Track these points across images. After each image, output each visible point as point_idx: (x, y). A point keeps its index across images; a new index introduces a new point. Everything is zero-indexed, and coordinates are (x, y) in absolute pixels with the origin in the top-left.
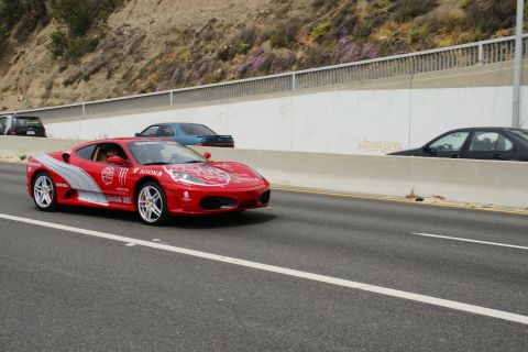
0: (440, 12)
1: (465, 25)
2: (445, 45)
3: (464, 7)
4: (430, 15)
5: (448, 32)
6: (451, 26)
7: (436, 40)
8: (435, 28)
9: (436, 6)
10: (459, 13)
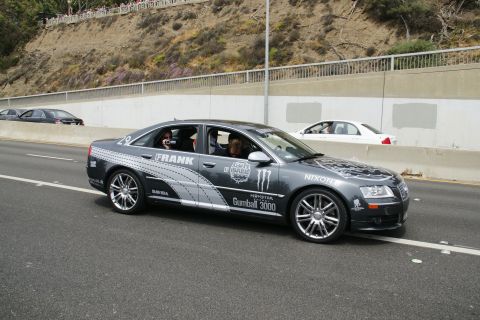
0: (227, 53)
1: (240, 61)
2: (229, 71)
3: (239, 51)
4: (221, 54)
5: (231, 64)
6: (232, 61)
7: (224, 68)
8: (224, 61)
9: (224, 49)
10: (237, 54)
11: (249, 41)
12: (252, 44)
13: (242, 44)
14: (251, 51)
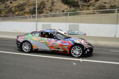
0: (26, 10)
1: (29, 13)
2: (26, 16)
3: (29, 10)
4: (24, 11)
5: (27, 14)
6: (27, 13)
8: (25, 13)
9: (25, 10)
10: (28, 11)
11: (32, 8)
12: (33, 8)
13: (30, 8)
14: (32, 10)
